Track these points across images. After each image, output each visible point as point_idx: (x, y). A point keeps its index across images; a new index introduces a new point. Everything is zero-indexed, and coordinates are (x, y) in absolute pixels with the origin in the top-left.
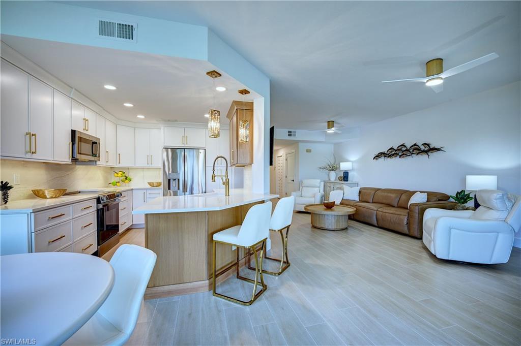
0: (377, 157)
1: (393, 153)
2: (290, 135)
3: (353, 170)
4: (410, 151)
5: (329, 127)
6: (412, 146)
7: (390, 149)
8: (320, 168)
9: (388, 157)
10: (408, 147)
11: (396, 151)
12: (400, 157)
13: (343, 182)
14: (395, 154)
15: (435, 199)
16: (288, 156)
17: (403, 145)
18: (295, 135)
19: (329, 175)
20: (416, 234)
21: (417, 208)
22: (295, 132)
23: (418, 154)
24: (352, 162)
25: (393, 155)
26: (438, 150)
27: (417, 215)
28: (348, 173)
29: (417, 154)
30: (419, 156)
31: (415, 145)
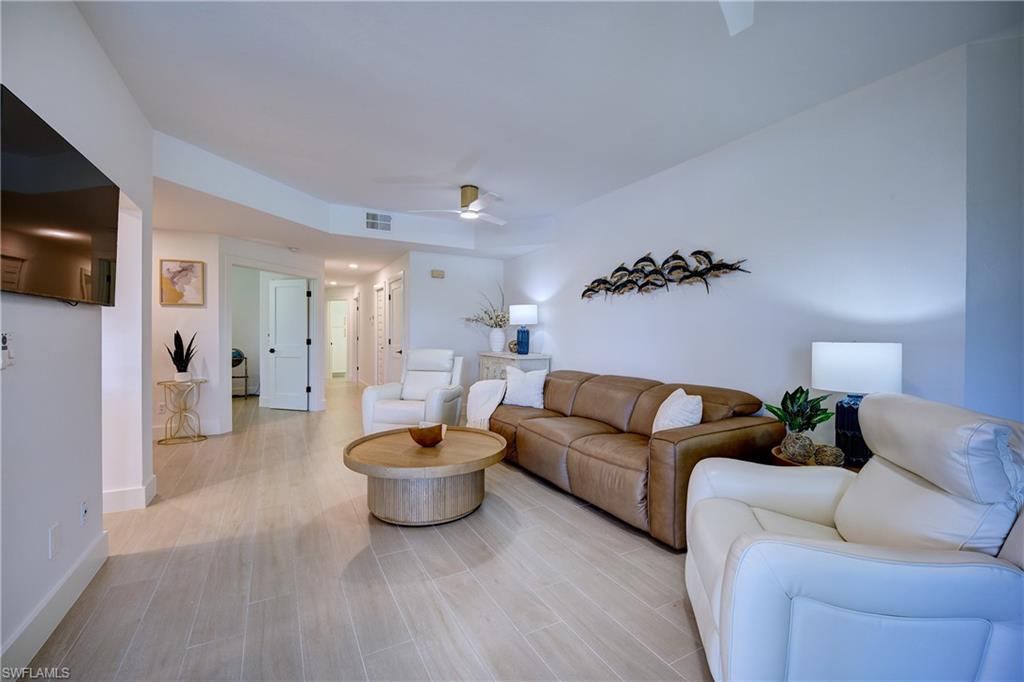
0: (590, 291)
1: (625, 279)
2: (372, 226)
3: (539, 325)
4: (662, 275)
5: (465, 204)
6: (667, 261)
7: (617, 271)
8: (468, 320)
9: (614, 291)
10: (659, 262)
11: (631, 273)
12: (640, 290)
13: (516, 356)
14: (629, 281)
15: (724, 411)
16: (393, 286)
17: (647, 259)
18: (387, 227)
19: (488, 337)
20: (668, 535)
21: (670, 448)
22: (388, 218)
23: (681, 280)
24: (539, 305)
25: (624, 285)
26: (731, 268)
27: (671, 474)
28: (528, 332)
29: (680, 282)
30: (685, 286)
31: (676, 257)
